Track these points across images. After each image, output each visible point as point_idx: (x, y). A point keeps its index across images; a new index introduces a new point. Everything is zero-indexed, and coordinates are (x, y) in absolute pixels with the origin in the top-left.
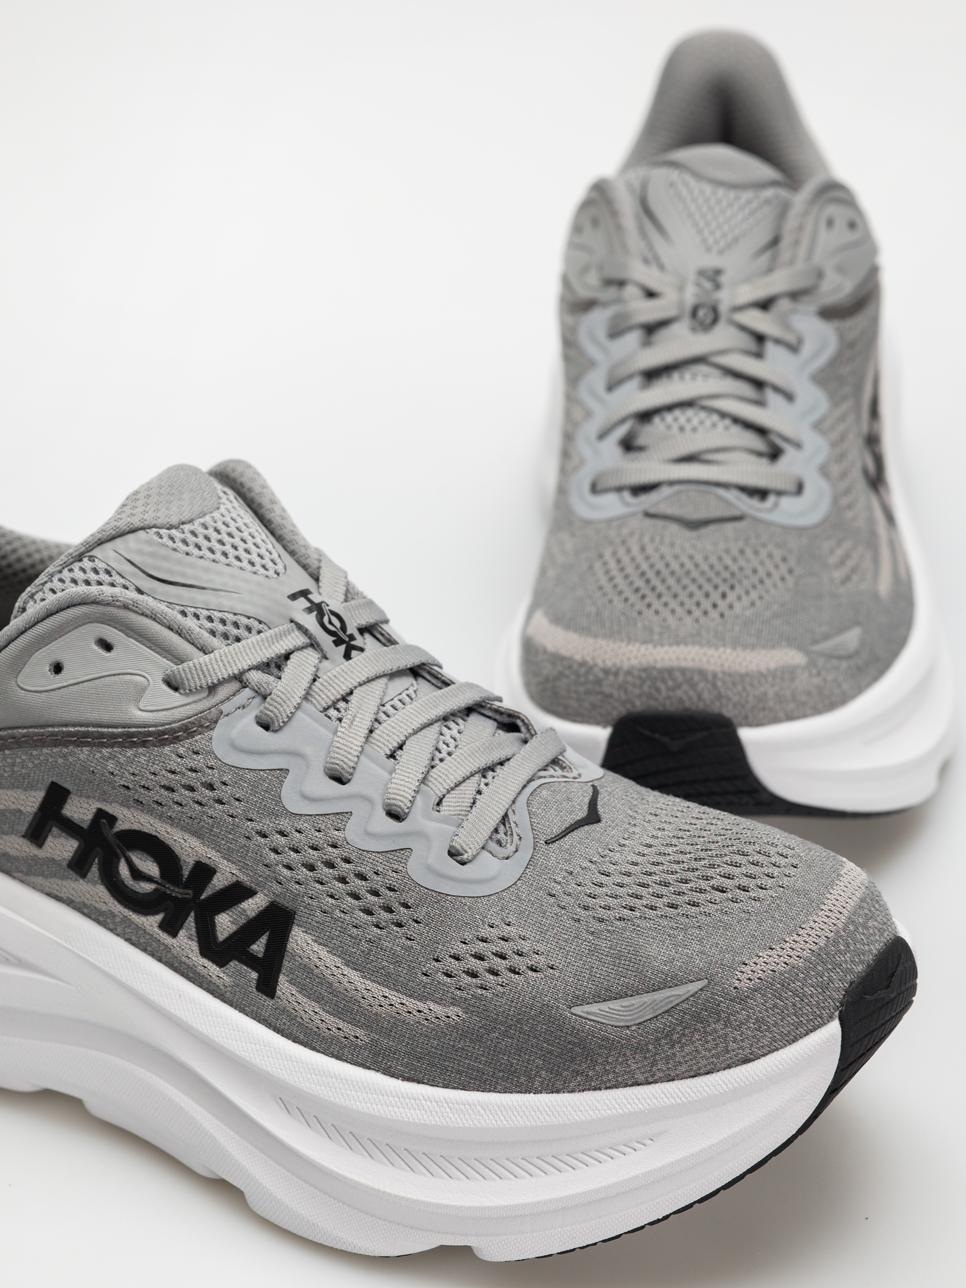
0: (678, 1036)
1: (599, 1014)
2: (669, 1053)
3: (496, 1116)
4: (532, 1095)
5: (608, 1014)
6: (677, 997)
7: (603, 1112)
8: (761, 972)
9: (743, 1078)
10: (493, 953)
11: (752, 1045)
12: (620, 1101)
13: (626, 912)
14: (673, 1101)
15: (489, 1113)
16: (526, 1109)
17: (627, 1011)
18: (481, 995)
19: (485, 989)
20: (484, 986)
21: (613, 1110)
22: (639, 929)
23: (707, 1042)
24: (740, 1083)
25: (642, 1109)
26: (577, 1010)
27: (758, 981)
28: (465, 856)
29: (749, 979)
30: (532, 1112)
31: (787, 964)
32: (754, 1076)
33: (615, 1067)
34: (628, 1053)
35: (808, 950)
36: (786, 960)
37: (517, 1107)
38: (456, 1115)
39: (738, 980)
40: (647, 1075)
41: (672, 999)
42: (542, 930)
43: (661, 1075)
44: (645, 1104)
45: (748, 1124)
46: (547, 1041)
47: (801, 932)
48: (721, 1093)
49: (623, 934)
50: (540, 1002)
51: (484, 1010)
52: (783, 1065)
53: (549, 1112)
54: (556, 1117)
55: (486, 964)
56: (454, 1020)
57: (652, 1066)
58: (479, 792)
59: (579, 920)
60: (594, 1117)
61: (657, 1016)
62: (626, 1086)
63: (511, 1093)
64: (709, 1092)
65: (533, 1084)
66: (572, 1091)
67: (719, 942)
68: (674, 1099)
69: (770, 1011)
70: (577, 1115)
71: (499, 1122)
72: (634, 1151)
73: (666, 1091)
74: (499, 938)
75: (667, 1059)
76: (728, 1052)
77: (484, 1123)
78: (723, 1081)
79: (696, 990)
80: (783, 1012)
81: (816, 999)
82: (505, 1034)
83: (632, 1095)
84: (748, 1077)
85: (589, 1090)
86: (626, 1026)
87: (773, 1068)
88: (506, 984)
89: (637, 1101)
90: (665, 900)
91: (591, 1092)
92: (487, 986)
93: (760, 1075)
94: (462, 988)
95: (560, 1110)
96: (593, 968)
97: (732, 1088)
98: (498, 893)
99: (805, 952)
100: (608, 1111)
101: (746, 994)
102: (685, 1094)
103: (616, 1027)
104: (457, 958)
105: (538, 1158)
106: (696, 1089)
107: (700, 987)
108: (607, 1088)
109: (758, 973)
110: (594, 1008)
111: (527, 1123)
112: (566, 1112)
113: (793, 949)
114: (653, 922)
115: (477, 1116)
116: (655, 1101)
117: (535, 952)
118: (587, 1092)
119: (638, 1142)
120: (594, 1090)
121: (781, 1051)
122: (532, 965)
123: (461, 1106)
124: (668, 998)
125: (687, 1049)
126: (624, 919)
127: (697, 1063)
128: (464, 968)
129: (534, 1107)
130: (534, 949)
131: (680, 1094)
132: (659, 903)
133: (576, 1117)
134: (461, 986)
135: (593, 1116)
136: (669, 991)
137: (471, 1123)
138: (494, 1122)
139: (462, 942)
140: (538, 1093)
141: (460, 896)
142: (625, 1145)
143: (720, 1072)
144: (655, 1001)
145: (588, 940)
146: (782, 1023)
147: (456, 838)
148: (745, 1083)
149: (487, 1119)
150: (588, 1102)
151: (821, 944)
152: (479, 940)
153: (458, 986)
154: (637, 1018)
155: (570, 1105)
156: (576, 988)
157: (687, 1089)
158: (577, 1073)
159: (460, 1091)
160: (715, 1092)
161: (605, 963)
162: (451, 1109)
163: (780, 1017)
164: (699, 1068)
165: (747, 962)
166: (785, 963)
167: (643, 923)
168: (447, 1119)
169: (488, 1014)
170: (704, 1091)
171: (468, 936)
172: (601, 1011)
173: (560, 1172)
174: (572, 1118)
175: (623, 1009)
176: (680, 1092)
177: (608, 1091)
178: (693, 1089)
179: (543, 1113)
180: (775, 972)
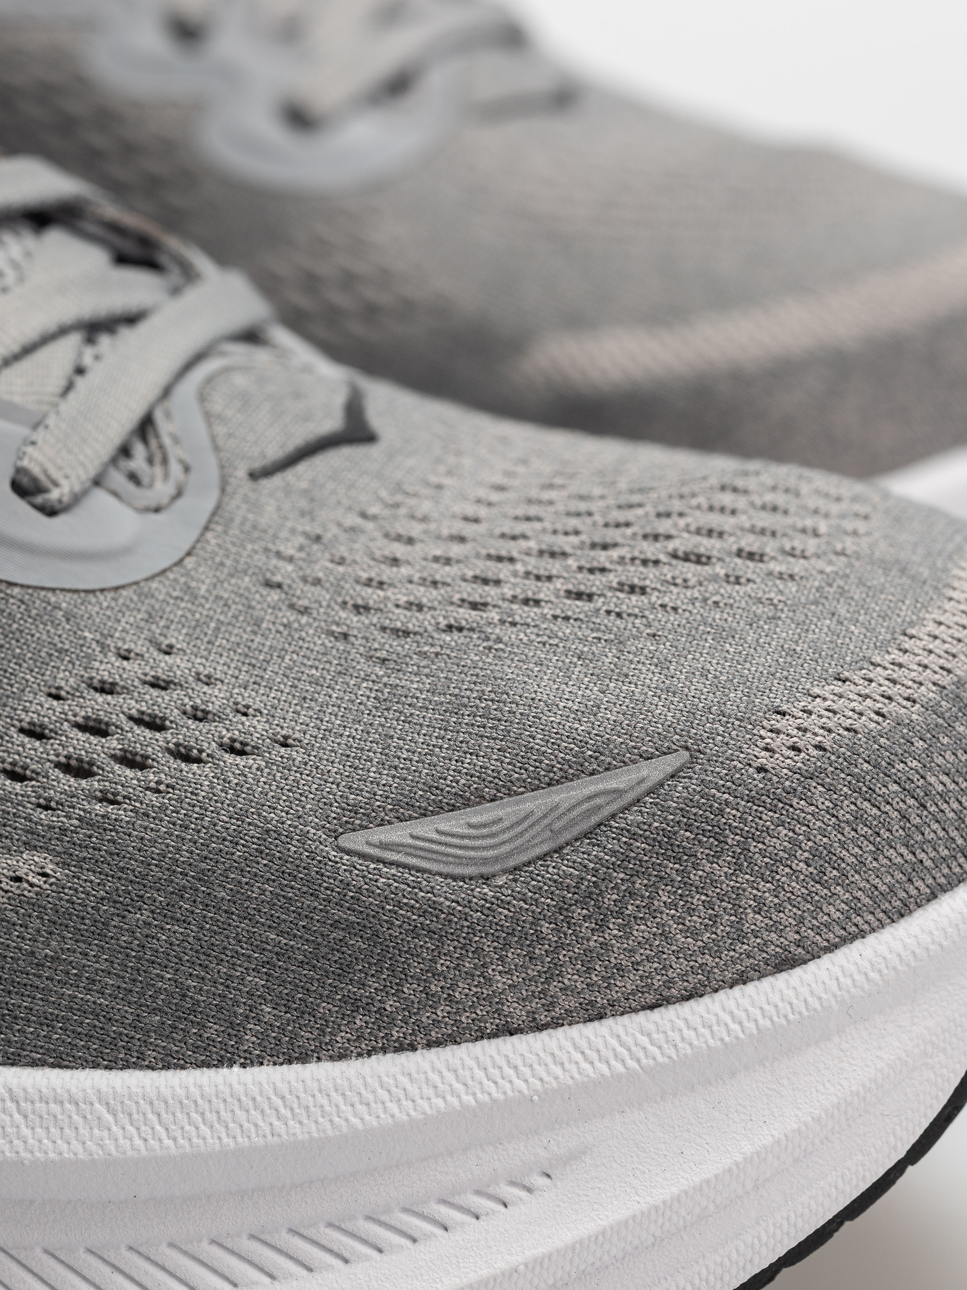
0: (615, 897)
1: (410, 846)
2: (592, 943)
3: (143, 1128)
4: (236, 1069)
5: (434, 847)
6: (610, 798)
7: (424, 1104)
8: (821, 731)
9: (780, 1004)
10: (131, 718)
11: (801, 921)
12: (468, 1073)
13: (465, 615)
14: (604, 1068)
15: (126, 1121)
16: (222, 1105)
17: (484, 837)
18: (103, 816)
19: (112, 802)
20: (110, 796)
21: (449, 1097)
22: (501, 646)
23: (691, 911)
24: (775, 1019)
25: (526, 1091)
26: (355, 841)
27: (814, 752)
28: (54, 495)
29: (794, 748)
30: (238, 1112)
31: (883, 716)
32: (810, 999)
33: (452, 987)
34: (487, 945)
35: (930, 686)
36: (880, 705)
37: (200, 1101)
38: (39, 1130)
39: (766, 749)
40: (535, 1004)
41: (598, 801)
42: (254, 661)
43: (572, 1003)
44: (531, 1080)
45: (795, 1126)
46: (275, 925)
47: (908, 644)
48: (726, 1044)
49: (461, 659)
50: (257, 826)
51: (111, 854)
52: (880, 971)
53: (283, 1110)
54: (301, 1123)
55: (113, 743)
56: (32, 885)
57: (547, 981)
58: (80, 371)
59: (345, 636)
60: (402, 1117)
61: (561, 848)
62: (481, 1035)
63: (183, 1068)
64: (696, 1043)
65: (240, 1041)
66: (342, 1056)
67: (708, 666)
68: (607, 1062)
69: (847, 829)
70: (355, 1115)
71: (151, 1142)
72: (501, 1208)
73: (584, 1044)
74: (145, 683)
75: (587, 961)
76: (741, 937)
77: (112, 1148)
78: (731, 1013)
79: (662, 776)
80: (878, 834)
81: (955, 806)
82: (166, 913)
83: (496, 1056)
84: (795, 1002)
85: (384, 1050)
86: (482, 877)
87: (857, 977)
88: (168, 786)
89: (510, 1072)
90: (559, 584)
91: (389, 1056)
92: (118, 794)
93: (823, 995)
94: (53, 804)
95: (311, 1104)
96: (392, 737)
97: (755, 1031)
98: (137, 583)
99: (923, 688)
100: (434, 1100)
101: (787, 783)
102: (634, 1049)
103: (455, 878)
104: (36, 733)
105: (253, 1237)
106: (661, 1036)
107: (670, 770)
108: (429, 1045)
109: (815, 734)
110: (398, 834)
111: (225, 1140)
112: (327, 1108)
113: (894, 682)
114: (535, 630)
115: (96, 1131)
116: (558, 1070)
117: (238, 711)
118: (380, 1056)
119: (512, 1183)
120: (397, 1050)
121: (871, 939)
122: (233, 740)
123: (52, 1105)
124: (590, 798)
125: (640, 931)
126: (460, 629)
127: (664, 968)
128: (57, 755)
129: (244, 1099)
130: (236, 704)
131: (620, 1050)
132: (545, 591)
133: (354, 1120)
134: (48, 800)
135: (398, 1115)
136: (592, 783)
137: (80, 1149)
138: (138, 1142)
139: (50, 695)
140: (252, 1064)
141: (43, 589)
142: (478, 1193)
143: (721, 993)
144: (557, 807)
145: (373, 677)
146: (875, 864)
147: (30, 450)
148: (786, 1017)
149: (120, 1137)
150: (385, 1079)
151: (959, 672)
152: (96, 689)
153: (42, 801)
154: (510, 854)
155: (336, 1090)
156: (351, 787)
157: (638, 1035)
158: (355, 1005)
159: (48, 1071)
160: (711, 1041)
161: (421, 725)
162: (26, 1117)
163: (871, 847)
164: (669, 983)
165: (784, 707)
166: (878, 713)
167: (509, 634)
168: (16, 1142)
169: (122, 864)
170: (683, 1039)
171: (66, 680)
172: (417, 838)
173: (310, 1270)
174: (344, 1123)
175: (473, 832)
176: (622, 1044)
177: (434, 1050)
178: (655, 1036)
179: (268, 1111)
180: (856, 732)
